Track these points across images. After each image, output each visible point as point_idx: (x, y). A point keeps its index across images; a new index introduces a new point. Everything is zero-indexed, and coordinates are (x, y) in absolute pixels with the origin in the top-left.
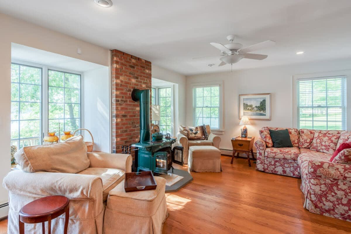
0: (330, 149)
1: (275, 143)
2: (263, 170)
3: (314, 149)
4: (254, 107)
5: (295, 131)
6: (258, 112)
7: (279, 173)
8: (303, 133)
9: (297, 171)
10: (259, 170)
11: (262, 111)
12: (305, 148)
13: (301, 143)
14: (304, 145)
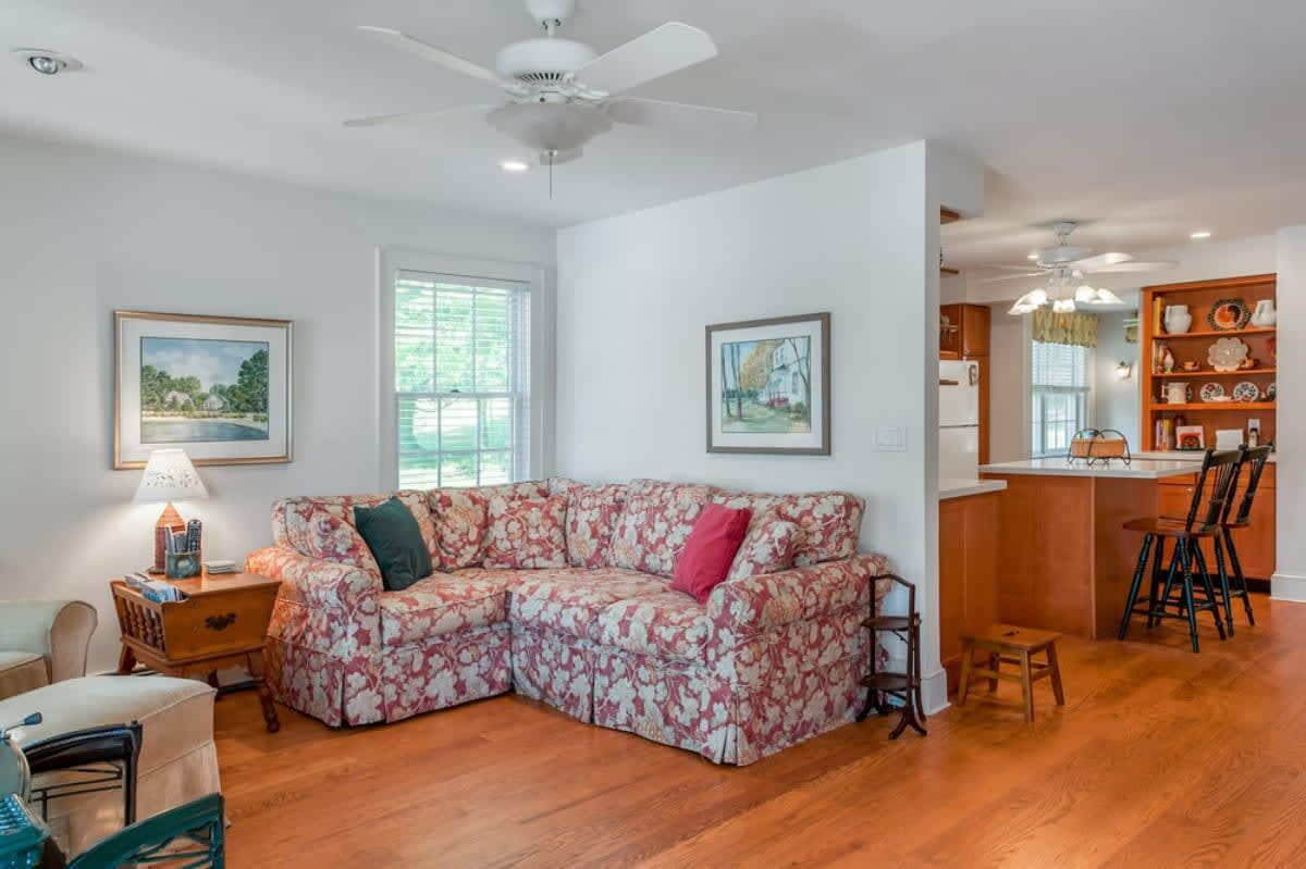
0: (556, 551)
1: (394, 568)
2: (378, 717)
3: (502, 563)
4: (205, 388)
5: (420, 502)
6: (231, 420)
7: (442, 703)
8: (450, 505)
9: (501, 668)
10: (361, 722)
11: (250, 416)
12: (468, 566)
13: (451, 550)
14: (462, 555)
